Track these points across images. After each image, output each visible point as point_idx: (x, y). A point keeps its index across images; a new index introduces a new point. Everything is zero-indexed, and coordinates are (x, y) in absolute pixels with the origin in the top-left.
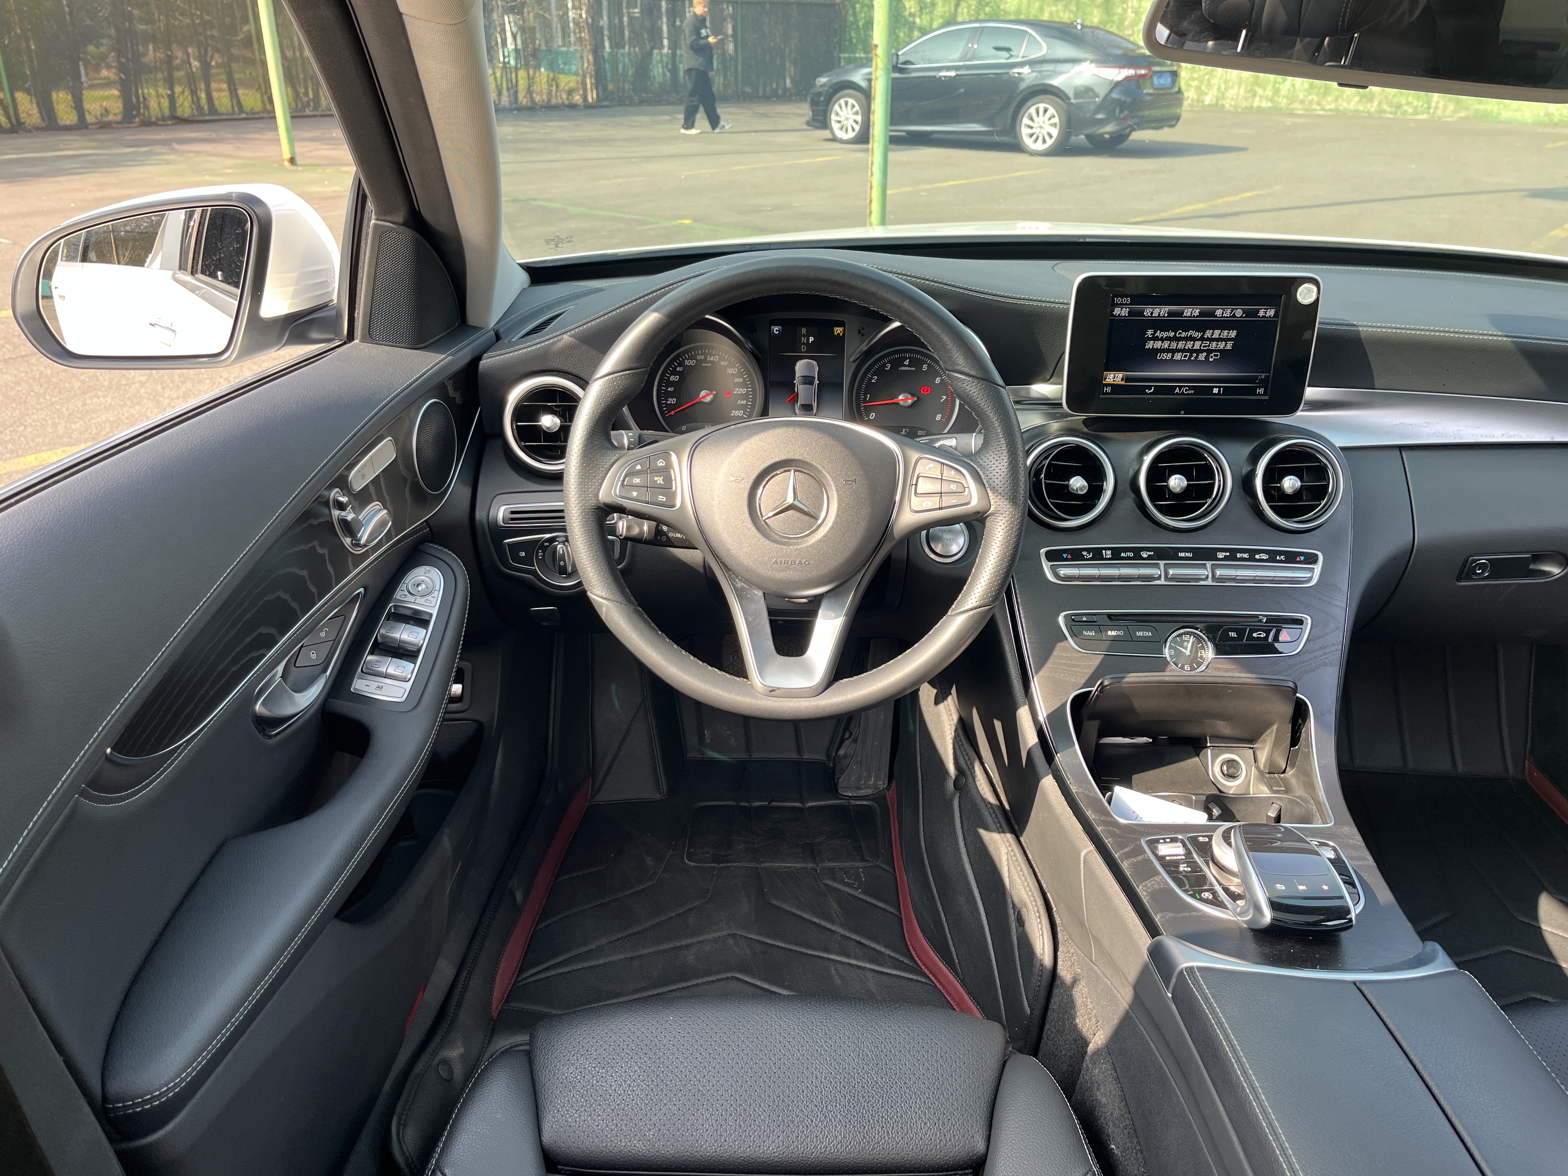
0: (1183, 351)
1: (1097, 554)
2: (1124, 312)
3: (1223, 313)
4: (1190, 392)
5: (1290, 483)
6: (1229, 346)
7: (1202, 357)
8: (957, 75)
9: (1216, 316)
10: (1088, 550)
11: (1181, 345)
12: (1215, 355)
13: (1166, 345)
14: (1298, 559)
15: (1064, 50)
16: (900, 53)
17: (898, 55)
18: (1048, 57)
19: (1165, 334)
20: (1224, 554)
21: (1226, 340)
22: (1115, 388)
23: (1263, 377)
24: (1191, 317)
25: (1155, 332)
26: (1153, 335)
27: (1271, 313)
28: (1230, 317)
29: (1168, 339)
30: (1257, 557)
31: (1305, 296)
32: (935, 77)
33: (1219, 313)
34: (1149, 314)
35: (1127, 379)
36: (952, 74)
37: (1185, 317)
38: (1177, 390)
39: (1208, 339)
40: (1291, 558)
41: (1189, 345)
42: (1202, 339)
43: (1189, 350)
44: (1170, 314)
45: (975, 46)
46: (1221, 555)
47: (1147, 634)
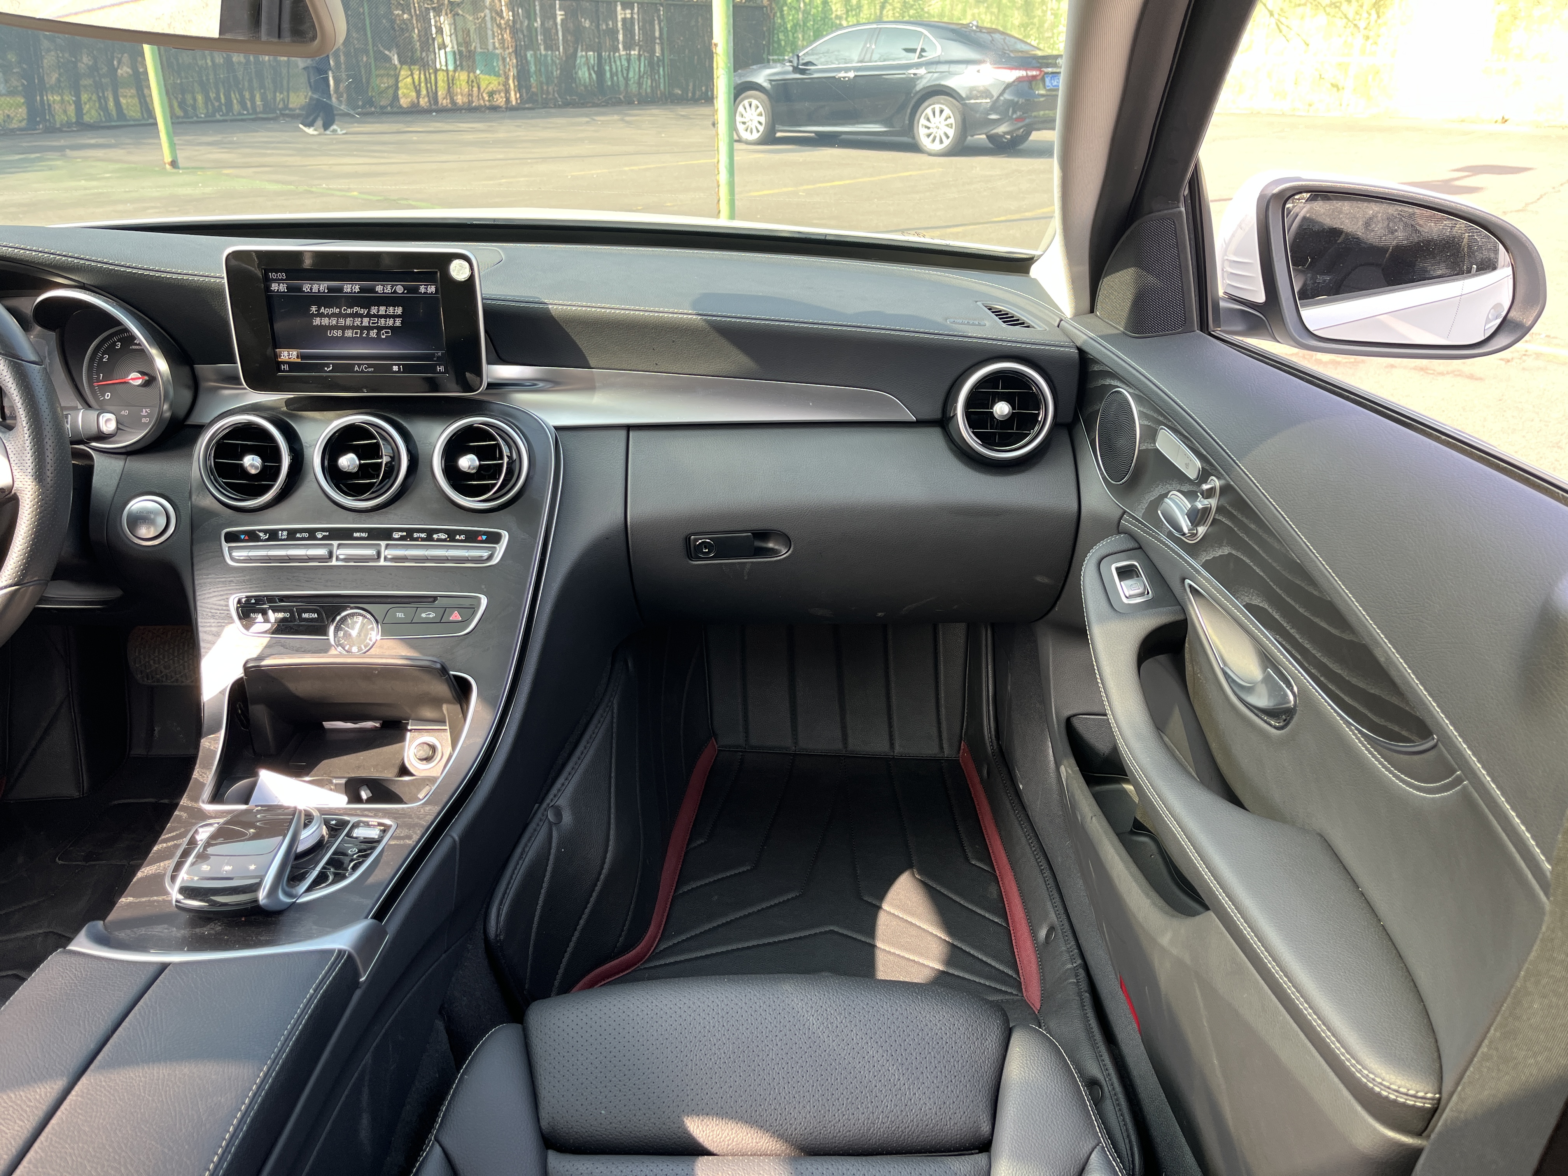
0: (353, 328)
1: (273, 535)
2: (283, 288)
3: (383, 290)
4: (370, 370)
5: (467, 462)
6: (398, 323)
7: (373, 334)
8: (856, 76)
9: (377, 293)
10: (265, 532)
11: (349, 322)
12: (387, 333)
13: (334, 321)
14: (479, 538)
15: (959, 51)
16: (800, 55)
17: (798, 56)
18: (942, 59)
19: (330, 311)
20: (400, 533)
21: (394, 317)
22: (293, 366)
23: (440, 354)
24: (351, 293)
25: (319, 309)
26: (318, 311)
27: (432, 289)
28: (391, 293)
29: (334, 315)
30: (435, 536)
31: (458, 272)
32: (834, 77)
33: (379, 288)
34: (308, 290)
35: (303, 356)
36: (851, 74)
37: (346, 293)
38: (356, 368)
39: (374, 316)
40: (471, 537)
41: (358, 322)
42: (368, 315)
43: (357, 327)
44: (330, 290)
45: (873, 47)
46: (396, 535)
47: (313, 615)
